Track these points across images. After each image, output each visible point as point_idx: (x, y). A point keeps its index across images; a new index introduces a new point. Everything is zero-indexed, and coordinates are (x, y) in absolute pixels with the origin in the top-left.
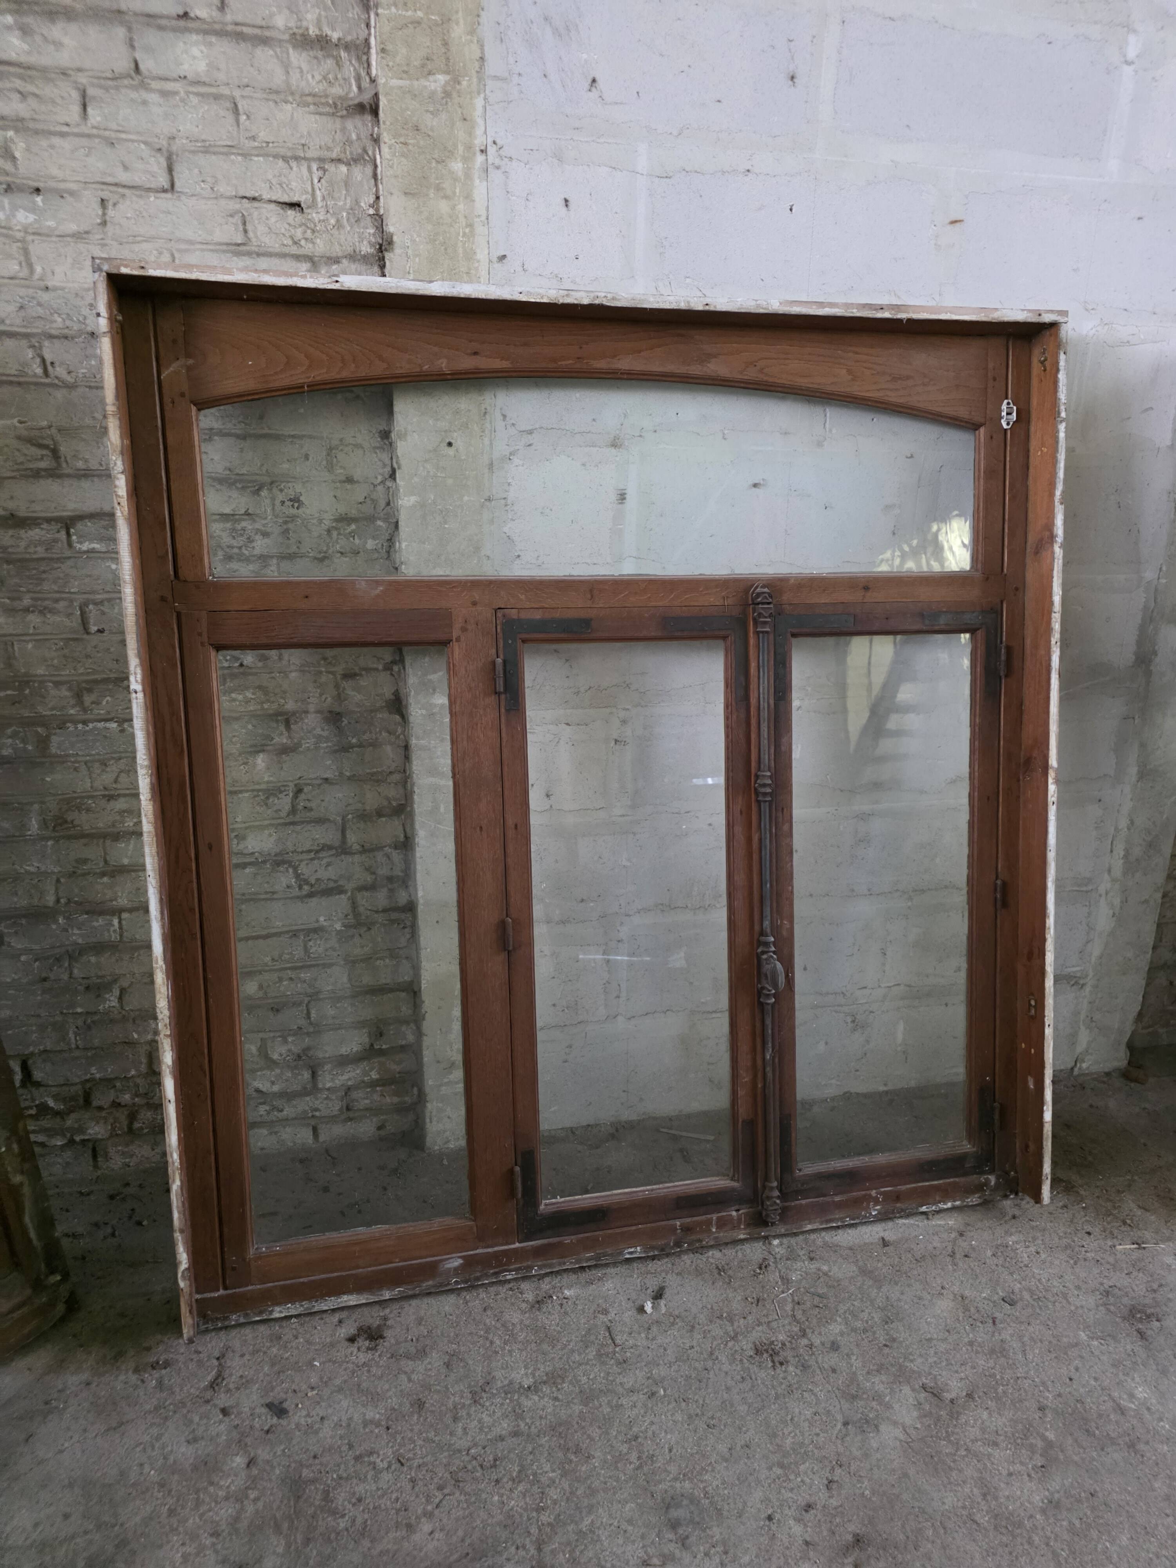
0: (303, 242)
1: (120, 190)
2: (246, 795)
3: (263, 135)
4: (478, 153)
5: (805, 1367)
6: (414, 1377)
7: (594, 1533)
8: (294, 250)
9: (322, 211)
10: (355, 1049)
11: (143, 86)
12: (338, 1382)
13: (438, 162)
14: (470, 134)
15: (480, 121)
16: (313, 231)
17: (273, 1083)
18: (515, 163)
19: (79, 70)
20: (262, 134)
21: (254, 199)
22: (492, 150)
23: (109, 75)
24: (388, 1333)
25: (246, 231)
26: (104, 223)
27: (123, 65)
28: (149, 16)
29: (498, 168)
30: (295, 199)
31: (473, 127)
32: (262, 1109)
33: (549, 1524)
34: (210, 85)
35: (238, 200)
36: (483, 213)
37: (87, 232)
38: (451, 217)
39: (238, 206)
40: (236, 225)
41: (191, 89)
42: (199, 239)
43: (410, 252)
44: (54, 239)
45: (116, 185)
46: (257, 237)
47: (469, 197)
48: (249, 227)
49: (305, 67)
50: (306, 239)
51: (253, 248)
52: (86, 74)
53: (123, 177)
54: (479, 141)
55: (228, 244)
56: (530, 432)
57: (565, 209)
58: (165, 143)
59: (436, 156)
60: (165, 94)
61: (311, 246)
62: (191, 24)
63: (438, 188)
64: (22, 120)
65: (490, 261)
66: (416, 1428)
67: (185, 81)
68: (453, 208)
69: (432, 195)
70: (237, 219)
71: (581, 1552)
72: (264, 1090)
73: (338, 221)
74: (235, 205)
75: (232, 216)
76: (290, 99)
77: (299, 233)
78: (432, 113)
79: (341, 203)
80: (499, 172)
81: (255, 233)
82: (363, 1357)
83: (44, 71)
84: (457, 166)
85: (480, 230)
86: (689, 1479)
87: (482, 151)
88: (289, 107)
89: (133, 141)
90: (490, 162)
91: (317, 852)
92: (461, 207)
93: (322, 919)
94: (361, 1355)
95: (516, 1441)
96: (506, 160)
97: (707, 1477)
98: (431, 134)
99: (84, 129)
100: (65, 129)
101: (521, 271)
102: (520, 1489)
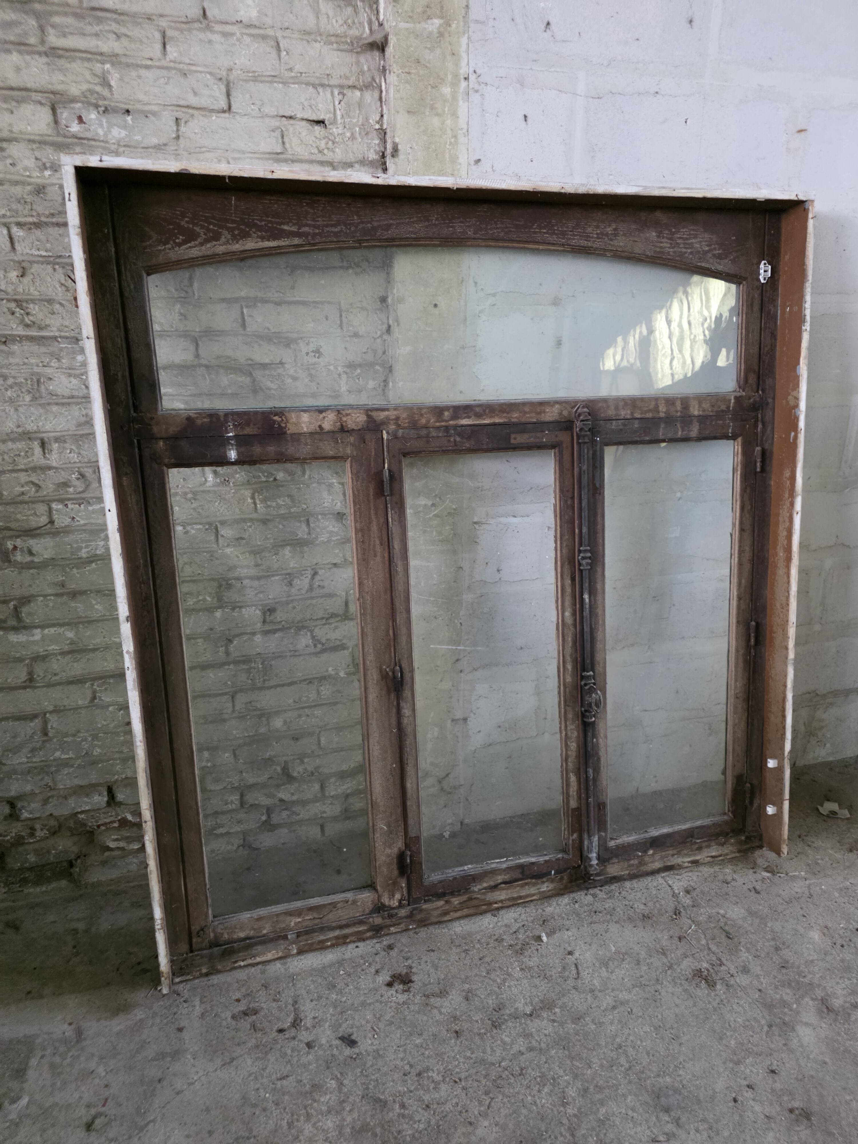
0: (326, 151)
1: (191, 111)
2: (277, 578)
3: (298, 68)
4: (462, 80)
5: (729, 986)
6: (444, 1010)
7: (609, 1120)
8: (319, 157)
9: (341, 127)
10: (352, 766)
11: (208, 28)
12: (388, 1017)
13: (433, 87)
14: (457, 65)
15: (464, 55)
16: (334, 143)
17: (293, 794)
18: (489, 88)
19: (161, 16)
20: (297, 66)
21: (291, 117)
22: (473, 78)
23: (184, 20)
24: (414, 978)
25: (283, 143)
26: (178, 137)
27: (194, 12)
29: (477, 91)
30: (321, 118)
31: (459, 60)
32: (285, 814)
33: (575, 1115)
34: (260, 28)
35: (279, 119)
36: (465, 126)
37: (165, 145)
38: (441, 130)
39: (277, 124)
40: (277, 138)
41: (247, 31)
42: (249, 150)
43: (410, 157)
44: (140, 150)
45: (188, 107)
46: (292, 148)
47: (454, 115)
48: (286, 140)
49: (331, 13)
50: (328, 149)
51: (289, 156)
52: (166, 19)
53: (193, 101)
54: (463, 71)
55: (270, 153)
56: (494, 295)
57: (524, 123)
58: (224, 73)
59: (431, 83)
60: (226, 35)
61: (331, 154)
63: (432, 108)
64: (117, 55)
65: (469, 164)
66: (456, 1049)
67: (240, 25)
68: (443, 123)
69: (427, 113)
70: (278, 133)
71: (605, 1134)
72: (286, 799)
73: (352, 134)
74: (276, 123)
75: (273, 131)
76: (319, 38)
77: (322, 144)
78: (429, 49)
79: (355, 121)
80: (477, 95)
81: (290, 144)
82: (402, 998)
83: (134, 16)
84: (446, 90)
85: (462, 140)
86: (668, 1074)
87: (465, 79)
88: (318, 45)
89: (201, 72)
90: (471, 86)
91: (327, 619)
92: (448, 122)
93: (330, 669)
94: (400, 996)
95: (532, 1054)
96: (483, 85)
97: (681, 1072)
98: (428, 65)
99: (164, 63)
100: (149, 63)
101: (490, 170)
102: (546, 1090)
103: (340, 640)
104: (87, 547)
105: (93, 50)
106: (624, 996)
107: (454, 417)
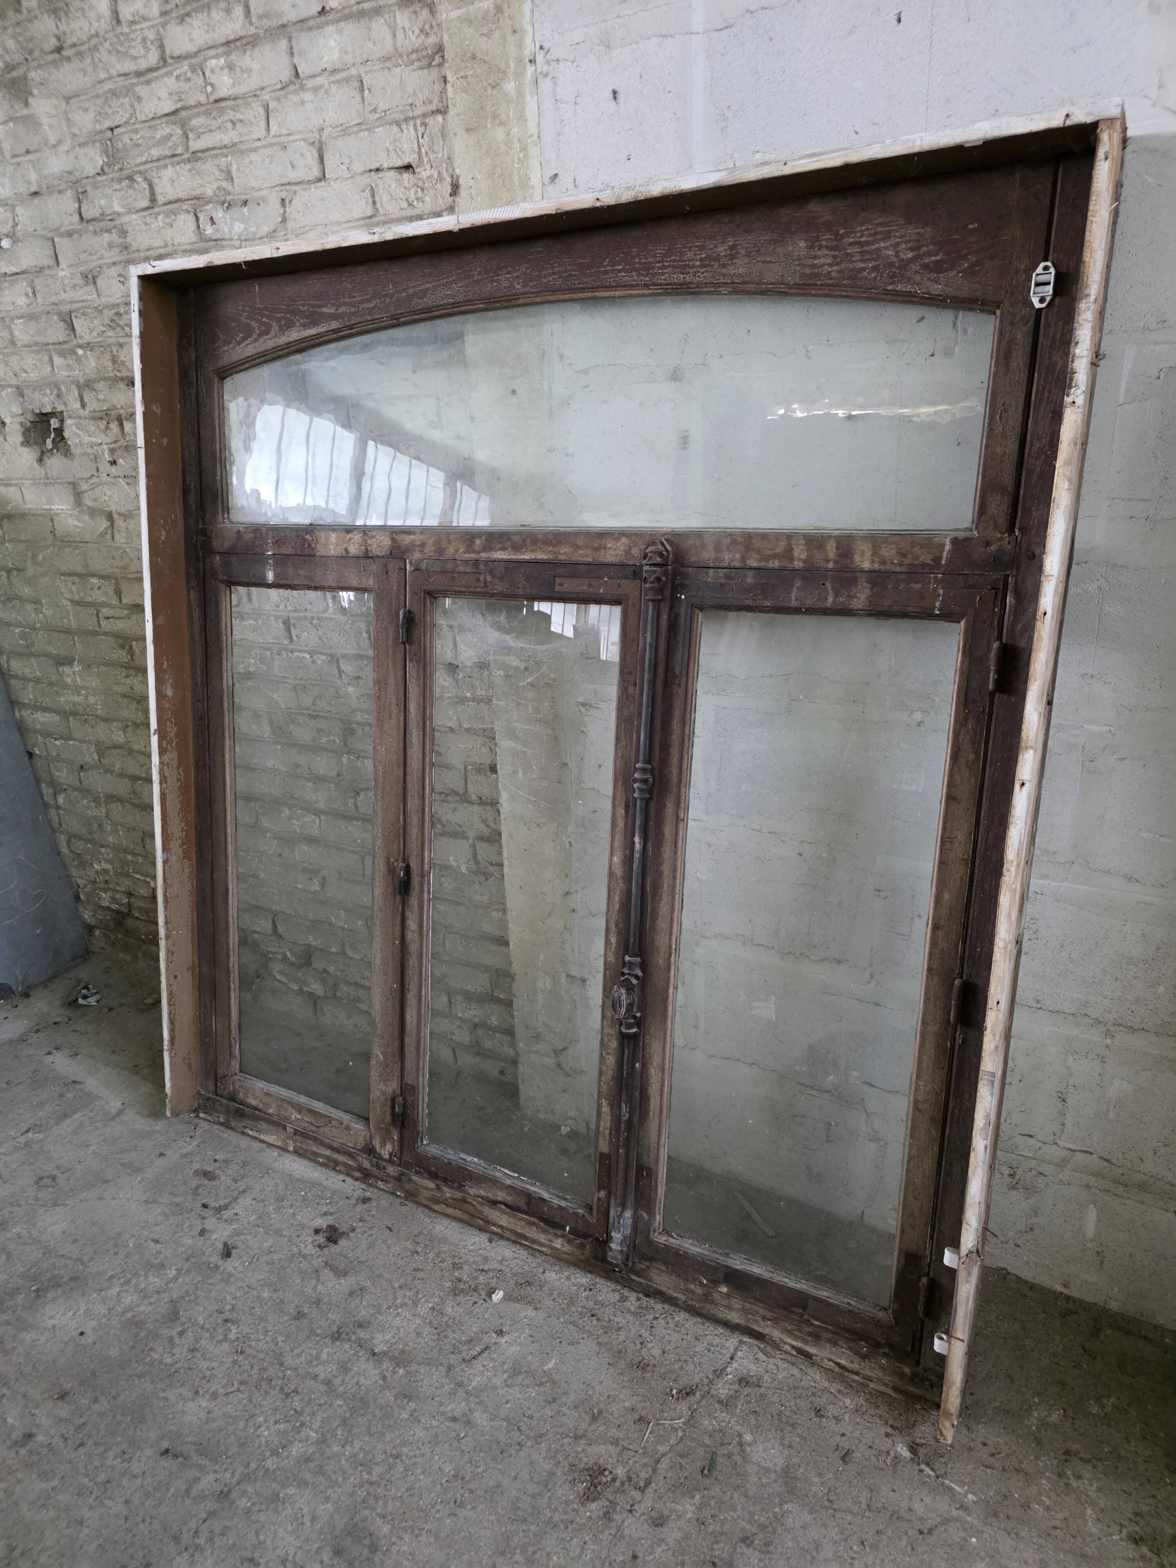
0: (415, 203)
1: (294, 188)
3: (382, 106)
4: (528, 64)
5: (607, 1516)
6: (320, 1287)
7: (284, 1503)
8: (410, 212)
9: (428, 167)
10: (479, 990)
11: (302, 87)
12: (276, 1257)
13: (493, 87)
14: (520, 46)
15: (529, 28)
16: (422, 189)
18: (562, 64)
19: (262, 89)
20: (381, 105)
21: (378, 170)
22: (540, 57)
23: (279, 86)
24: (342, 1242)
25: (374, 203)
26: (284, 221)
27: (286, 74)
28: (302, 21)
29: (546, 75)
30: (406, 162)
31: (523, 37)
33: (267, 1470)
34: (343, 70)
35: (368, 174)
36: (535, 131)
37: (275, 231)
38: (506, 144)
39: (368, 180)
40: (366, 198)
41: (333, 79)
42: (344, 219)
43: (473, 192)
44: (257, 242)
45: (289, 184)
46: (382, 206)
47: (522, 118)
48: (377, 199)
49: (407, 24)
50: (417, 199)
51: (382, 218)
52: (268, 89)
53: (293, 176)
54: (527, 53)
55: (363, 219)
56: (586, 372)
57: (614, 102)
58: (317, 135)
59: (491, 81)
60: (316, 90)
61: (421, 205)
62: (330, 17)
63: (495, 116)
64: (235, 145)
65: (543, 184)
66: (279, 1326)
67: (327, 73)
68: (508, 134)
69: (489, 125)
70: (367, 194)
71: (259, 1511)
73: (439, 173)
74: (366, 180)
75: (364, 191)
76: (400, 61)
77: (412, 195)
78: (486, 35)
79: (440, 155)
80: (548, 79)
81: (381, 203)
82: (310, 1249)
83: (243, 97)
84: (510, 86)
85: (533, 151)
86: (393, 1525)
87: (530, 61)
88: (398, 70)
89: (296, 141)
90: (539, 70)
91: (447, 795)
92: (515, 130)
93: (451, 858)
94: (310, 1247)
95: (323, 1388)
96: (553, 64)
97: (407, 1537)
98: (486, 58)
99: (269, 140)
100: (258, 144)
101: (571, 186)
102: (282, 1427)
103: (460, 826)
104: (243, 662)
105: (217, 145)
106: (480, 1418)
107: (487, 548)
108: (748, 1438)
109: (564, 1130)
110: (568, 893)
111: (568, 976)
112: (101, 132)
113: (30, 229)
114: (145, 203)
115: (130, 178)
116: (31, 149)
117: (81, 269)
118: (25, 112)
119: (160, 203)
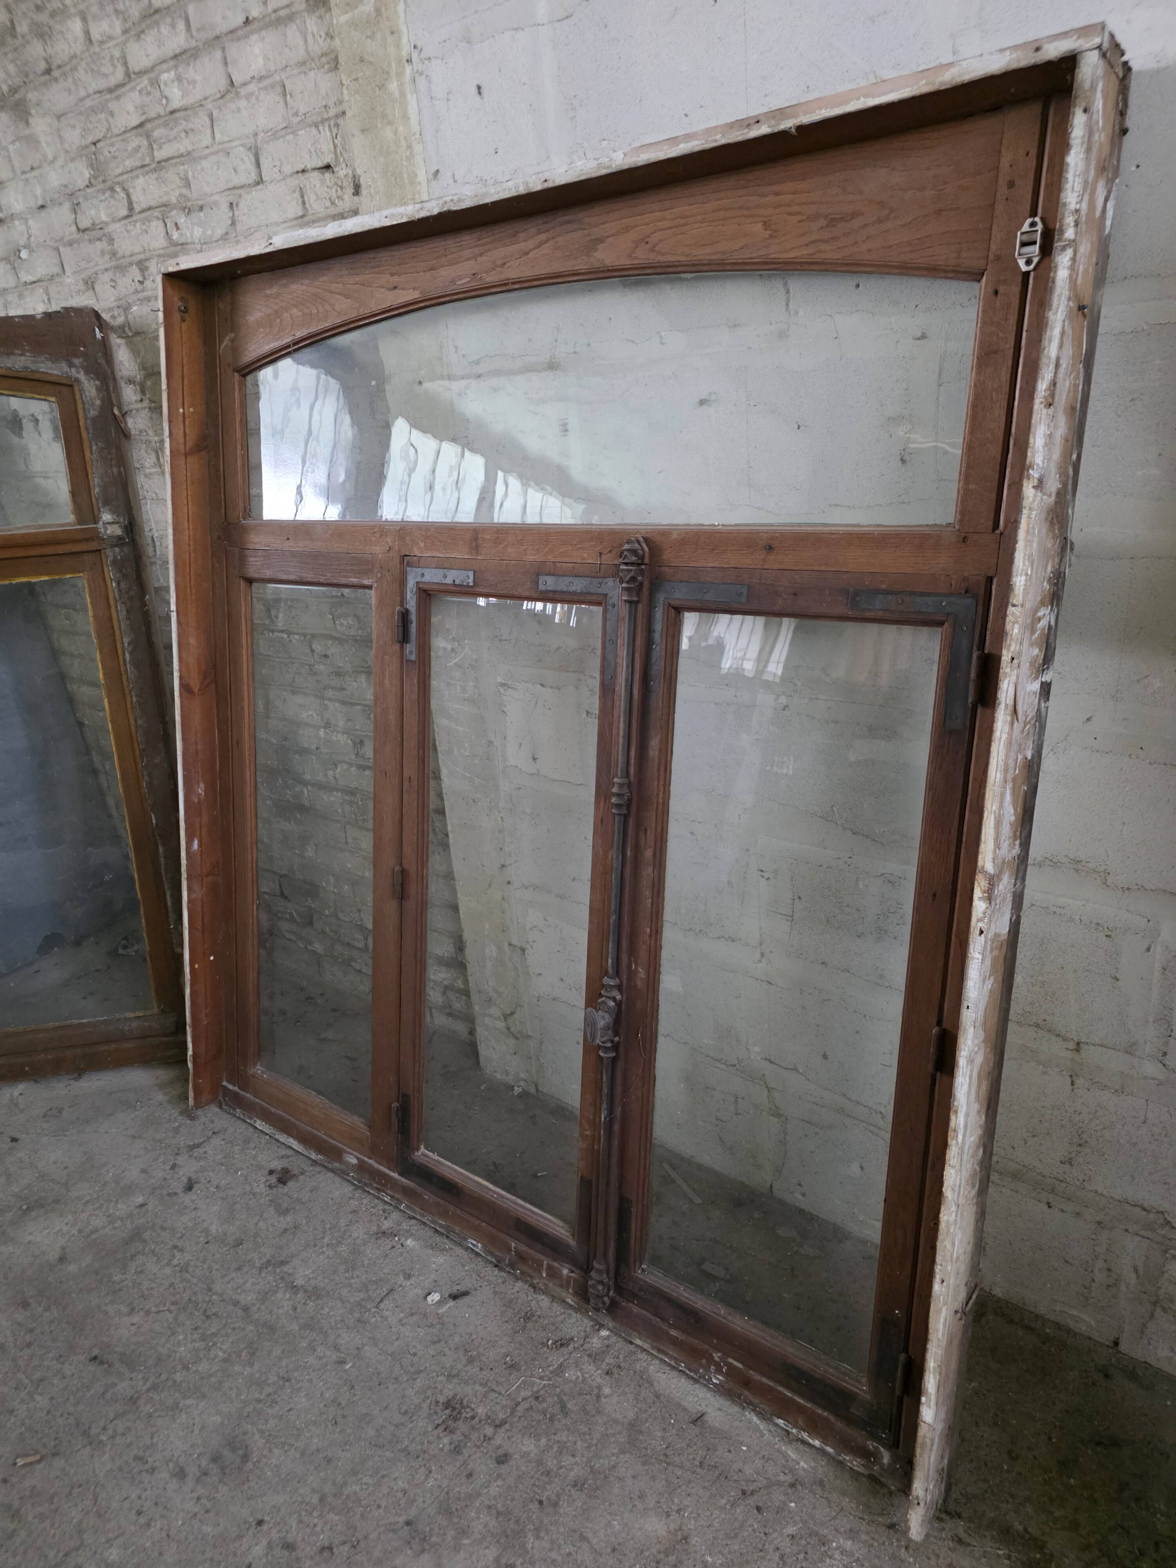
0: (337, 202)
1: (239, 192)
2: (359, 707)
3: (302, 110)
4: (406, 64)
5: (457, 1450)
6: (261, 1224)
7: (181, 1412)
8: (333, 211)
9: (344, 166)
10: (446, 955)
11: (237, 95)
12: (231, 1193)
13: (380, 88)
14: (398, 46)
15: (404, 29)
16: (341, 188)
18: (434, 62)
19: (206, 99)
20: (301, 108)
21: (303, 171)
22: (415, 56)
23: (218, 96)
24: (291, 1184)
25: (304, 203)
26: (233, 223)
27: (223, 84)
28: (231, 32)
29: (422, 74)
30: (325, 162)
31: (400, 38)
33: (175, 1382)
34: (268, 77)
35: (296, 175)
36: (417, 129)
37: (227, 234)
38: (395, 143)
39: (297, 182)
40: (297, 199)
41: (261, 85)
42: (280, 220)
43: (372, 191)
44: (215, 244)
45: (234, 188)
46: (311, 206)
47: (405, 117)
48: (306, 199)
49: (315, 29)
50: (338, 197)
51: (311, 217)
52: (210, 100)
53: (238, 180)
54: (404, 53)
55: (296, 218)
56: (478, 362)
57: (479, 98)
58: (252, 141)
59: (378, 82)
60: (248, 97)
61: (341, 202)
62: (255, 26)
63: (384, 116)
64: (189, 153)
65: (428, 180)
66: (217, 1256)
67: (255, 81)
68: (395, 133)
69: (380, 125)
70: (297, 195)
71: (159, 1416)
74: (295, 182)
75: (294, 192)
76: (313, 65)
77: (334, 193)
80: (423, 77)
81: (310, 202)
82: (261, 1188)
83: (192, 107)
84: (393, 86)
85: (418, 148)
86: (268, 1440)
87: (407, 61)
88: (312, 74)
89: (236, 147)
90: (415, 69)
92: (401, 129)
94: (262, 1186)
95: (240, 1312)
96: (426, 62)
97: (276, 1451)
98: (372, 60)
99: (216, 148)
100: (207, 151)
101: (451, 181)
102: (197, 1345)
105: (176, 154)
106: (369, 1351)
108: (607, 1391)
109: (517, 1091)
110: (503, 866)
111: (510, 944)
112: (86, 147)
113: (41, 240)
114: (124, 212)
115: (112, 189)
116: (35, 165)
117: (82, 276)
118: (27, 132)
119: (137, 211)
